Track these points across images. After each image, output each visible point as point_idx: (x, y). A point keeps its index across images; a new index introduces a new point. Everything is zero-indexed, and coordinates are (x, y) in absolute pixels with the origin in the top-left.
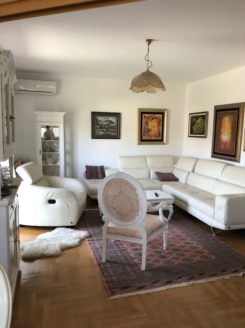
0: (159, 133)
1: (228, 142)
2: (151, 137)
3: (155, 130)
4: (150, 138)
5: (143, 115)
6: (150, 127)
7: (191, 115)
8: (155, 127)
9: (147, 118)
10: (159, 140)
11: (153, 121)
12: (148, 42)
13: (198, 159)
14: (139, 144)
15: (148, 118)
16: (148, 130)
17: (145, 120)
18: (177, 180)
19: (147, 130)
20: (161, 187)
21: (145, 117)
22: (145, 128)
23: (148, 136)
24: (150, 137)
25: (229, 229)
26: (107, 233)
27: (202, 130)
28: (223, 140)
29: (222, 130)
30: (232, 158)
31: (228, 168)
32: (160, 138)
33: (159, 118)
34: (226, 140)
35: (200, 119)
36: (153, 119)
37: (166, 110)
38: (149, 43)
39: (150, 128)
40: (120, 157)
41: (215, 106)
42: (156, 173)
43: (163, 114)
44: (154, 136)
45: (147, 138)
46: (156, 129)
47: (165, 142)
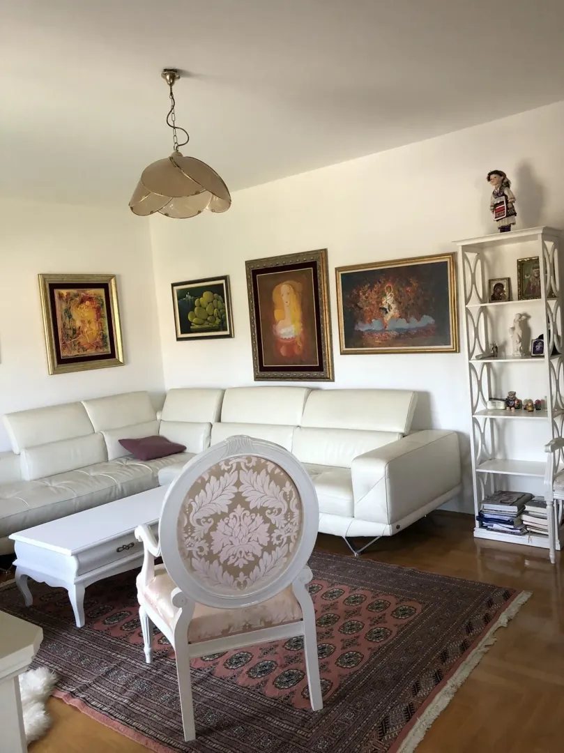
0: (104, 337)
1: (298, 339)
2: (85, 350)
3: (92, 330)
4: (82, 353)
5: (56, 291)
6: (78, 324)
7: (175, 288)
8: (89, 322)
9: (67, 299)
10: (105, 354)
11: (83, 306)
12: (168, 77)
13: (224, 391)
14: (55, 372)
15: (69, 299)
16: (74, 330)
17: (61, 305)
18: (180, 449)
19: (72, 332)
20: (155, 476)
21: (61, 296)
22: (64, 326)
23: (77, 347)
24: (81, 350)
25: (399, 530)
26: (190, 643)
27: (218, 321)
28: (284, 337)
29: (277, 314)
30: (315, 374)
31: (314, 397)
32: (108, 350)
33: (98, 298)
34: (291, 336)
35: (206, 295)
36: (82, 301)
37: (113, 276)
38: (170, 78)
39: (78, 327)
40: (9, 415)
41: (246, 262)
42: (122, 442)
43: (105, 286)
44: (91, 346)
45: (74, 353)
46: (95, 327)
47: (121, 360)
